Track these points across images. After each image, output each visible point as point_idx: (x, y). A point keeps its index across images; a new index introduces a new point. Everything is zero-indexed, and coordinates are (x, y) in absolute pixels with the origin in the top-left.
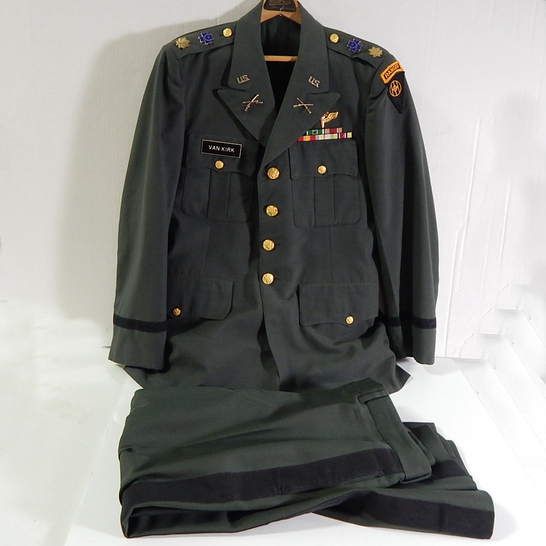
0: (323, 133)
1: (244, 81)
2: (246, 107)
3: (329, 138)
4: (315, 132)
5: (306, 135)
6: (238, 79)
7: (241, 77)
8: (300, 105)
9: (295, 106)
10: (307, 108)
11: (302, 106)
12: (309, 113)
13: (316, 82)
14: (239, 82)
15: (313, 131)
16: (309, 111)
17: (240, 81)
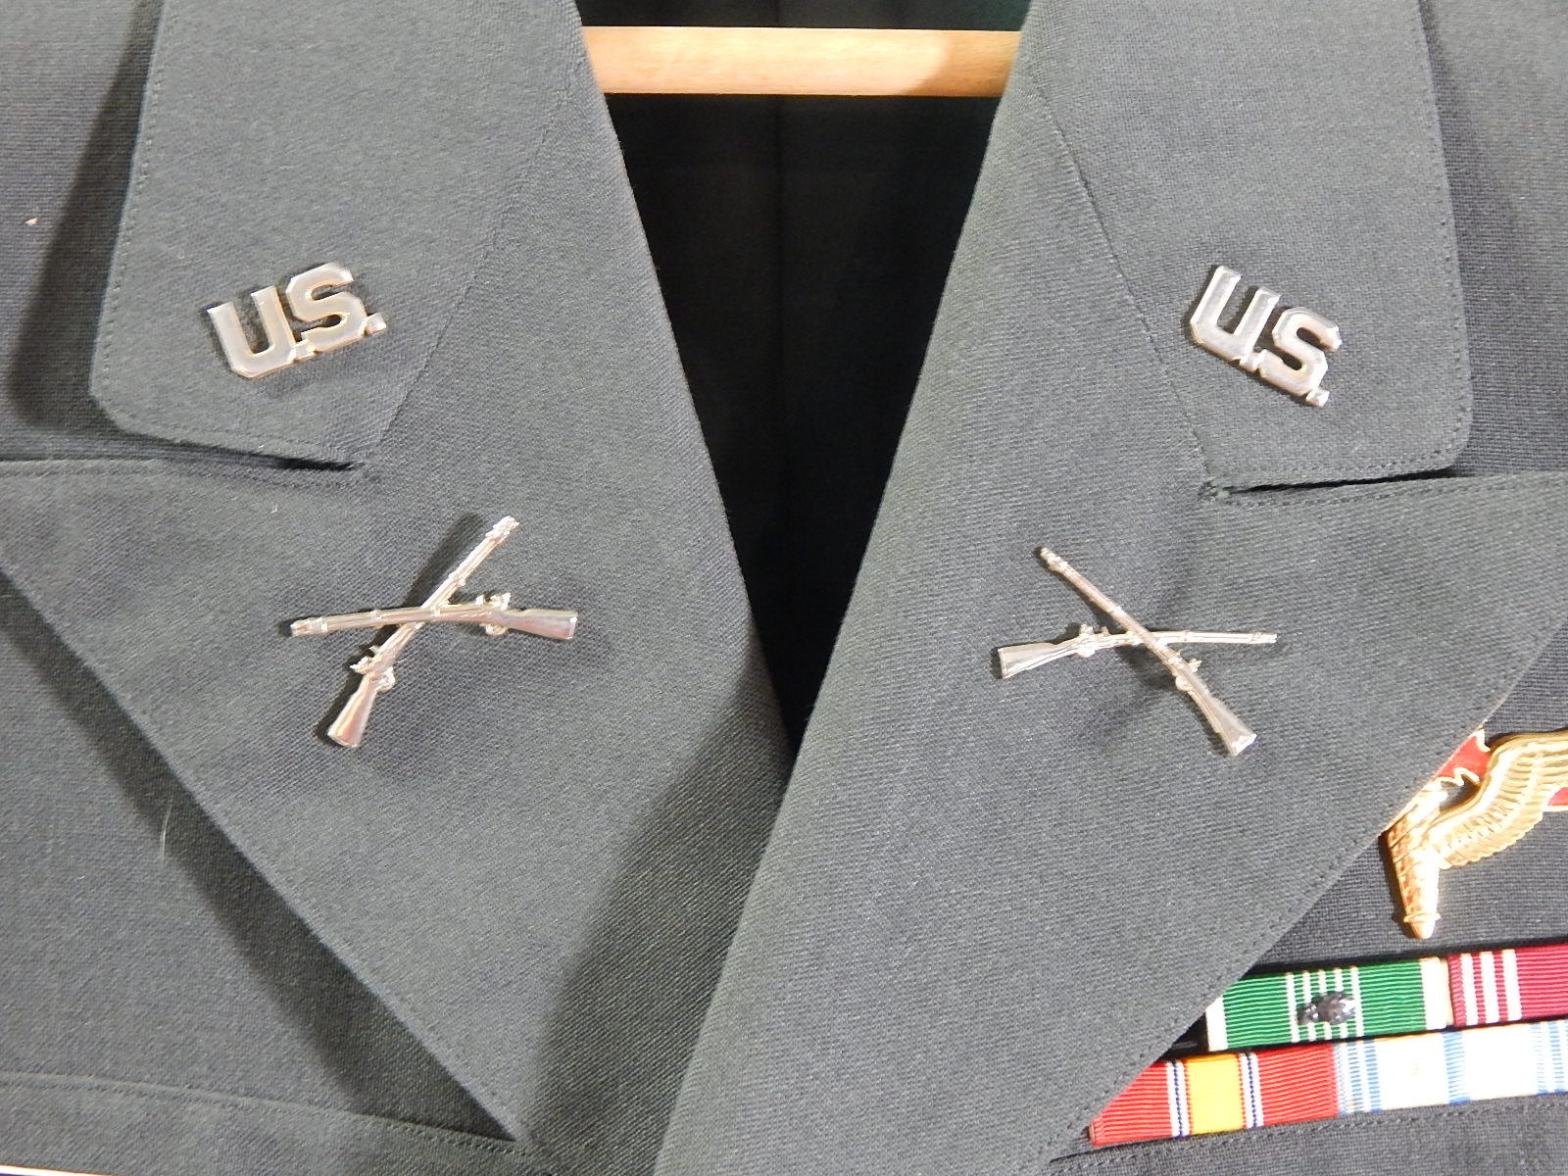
0: (1438, 1014)
1: (308, 348)
2: (356, 679)
3: (1525, 1085)
4: (1324, 1006)
5: (1193, 1044)
6: (224, 316)
7: (265, 299)
8: (1090, 643)
9: (1017, 660)
10: (1187, 676)
11: (1126, 652)
12: (1217, 743)
13: (1286, 336)
14: (243, 362)
15: (1297, 989)
16: (1221, 717)
17: (260, 343)
